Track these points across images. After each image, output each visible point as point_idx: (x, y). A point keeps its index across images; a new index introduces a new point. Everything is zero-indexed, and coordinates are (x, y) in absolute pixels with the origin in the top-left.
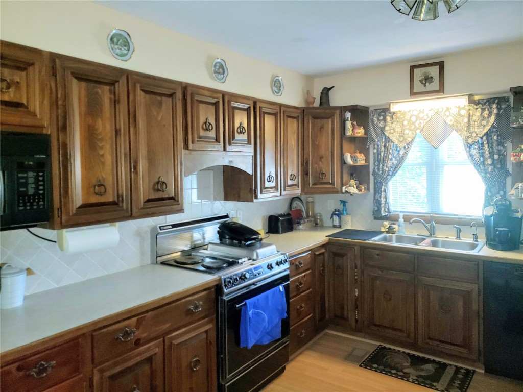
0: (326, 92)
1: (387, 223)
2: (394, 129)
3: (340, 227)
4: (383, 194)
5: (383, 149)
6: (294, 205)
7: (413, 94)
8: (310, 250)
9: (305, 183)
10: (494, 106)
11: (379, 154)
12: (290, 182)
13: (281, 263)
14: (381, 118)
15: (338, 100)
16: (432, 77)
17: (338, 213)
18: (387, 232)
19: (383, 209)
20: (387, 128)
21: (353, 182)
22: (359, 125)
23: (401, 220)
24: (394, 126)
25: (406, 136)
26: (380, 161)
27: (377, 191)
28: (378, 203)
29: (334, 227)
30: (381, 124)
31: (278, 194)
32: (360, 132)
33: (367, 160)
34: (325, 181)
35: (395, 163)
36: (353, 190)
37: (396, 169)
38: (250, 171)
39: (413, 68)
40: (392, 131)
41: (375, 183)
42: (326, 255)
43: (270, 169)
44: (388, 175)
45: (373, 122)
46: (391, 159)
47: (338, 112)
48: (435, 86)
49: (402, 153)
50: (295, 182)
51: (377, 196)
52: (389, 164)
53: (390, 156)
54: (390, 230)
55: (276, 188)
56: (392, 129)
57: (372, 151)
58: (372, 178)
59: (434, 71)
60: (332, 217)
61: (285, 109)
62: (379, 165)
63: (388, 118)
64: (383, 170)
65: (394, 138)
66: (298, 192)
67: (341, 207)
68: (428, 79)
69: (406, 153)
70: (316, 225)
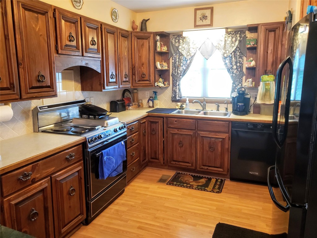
0: (144, 22)
1: (179, 104)
2: (184, 48)
3: (153, 107)
4: (178, 87)
5: (177, 59)
6: (126, 94)
7: (196, 26)
8: (137, 120)
9: (133, 80)
10: (238, 35)
11: (175, 63)
12: (124, 80)
13: (122, 128)
14: (177, 41)
15: (152, 28)
16: (206, 16)
17: (152, 99)
18: (180, 109)
19: (177, 96)
20: (180, 47)
21: (161, 80)
22: (164, 45)
23: (187, 101)
24: (184, 45)
25: (191, 52)
26: (176, 67)
27: (174, 85)
28: (174, 92)
29: (150, 107)
30: (177, 45)
31: (117, 87)
32: (165, 49)
33: (169, 67)
34: (145, 79)
35: (185, 68)
36: (161, 85)
37: (185, 72)
38: (99, 71)
39: (196, 10)
40: (183, 49)
41: (173, 81)
42: (146, 123)
43: (112, 71)
44: (181, 75)
45: (172, 43)
46: (182, 66)
47: (152, 35)
48: (208, 22)
49: (188, 62)
50: (127, 79)
51: (174, 88)
52: (181, 69)
53: (182, 64)
54: (182, 108)
55: (116, 82)
56: (183, 48)
57: (171, 61)
58: (171, 78)
59: (208, 13)
60: (148, 102)
61: (120, 31)
62: (175, 70)
63: (181, 41)
64: (178, 73)
65: (184, 53)
66: (128, 86)
67: (154, 96)
68: (204, 17)
69: (190, 62)
70: (139, 106)
